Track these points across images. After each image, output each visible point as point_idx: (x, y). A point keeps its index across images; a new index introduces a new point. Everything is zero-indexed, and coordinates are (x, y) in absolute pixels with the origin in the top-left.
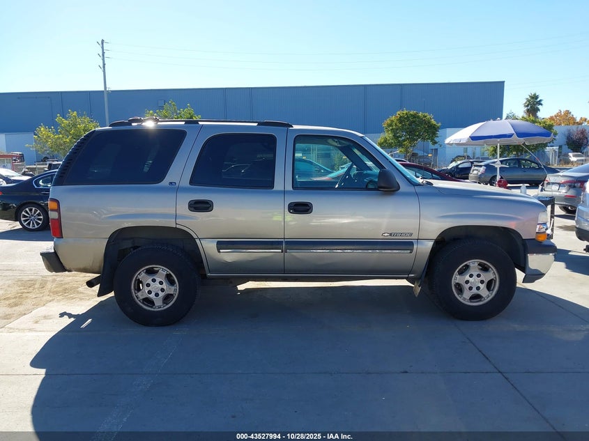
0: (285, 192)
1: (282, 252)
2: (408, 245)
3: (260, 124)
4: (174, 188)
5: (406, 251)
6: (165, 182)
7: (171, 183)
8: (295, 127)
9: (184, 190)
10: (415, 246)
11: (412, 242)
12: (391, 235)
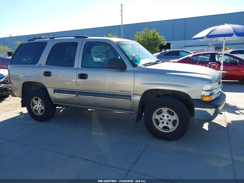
0: (78, 69)
1: (76, 96)
2: (129, 97)
3: (76, 37)
4: (41, 66)
5: (128, 100)
6: (38, 64)
7: (40, 64)
8: (90, 38)
9: (43, 67)
10: (132, 98)
11: (131, 96)
12: (121, 91)
